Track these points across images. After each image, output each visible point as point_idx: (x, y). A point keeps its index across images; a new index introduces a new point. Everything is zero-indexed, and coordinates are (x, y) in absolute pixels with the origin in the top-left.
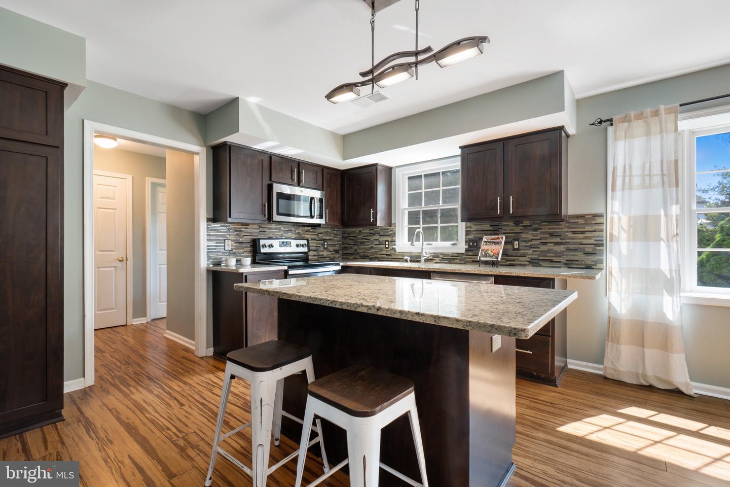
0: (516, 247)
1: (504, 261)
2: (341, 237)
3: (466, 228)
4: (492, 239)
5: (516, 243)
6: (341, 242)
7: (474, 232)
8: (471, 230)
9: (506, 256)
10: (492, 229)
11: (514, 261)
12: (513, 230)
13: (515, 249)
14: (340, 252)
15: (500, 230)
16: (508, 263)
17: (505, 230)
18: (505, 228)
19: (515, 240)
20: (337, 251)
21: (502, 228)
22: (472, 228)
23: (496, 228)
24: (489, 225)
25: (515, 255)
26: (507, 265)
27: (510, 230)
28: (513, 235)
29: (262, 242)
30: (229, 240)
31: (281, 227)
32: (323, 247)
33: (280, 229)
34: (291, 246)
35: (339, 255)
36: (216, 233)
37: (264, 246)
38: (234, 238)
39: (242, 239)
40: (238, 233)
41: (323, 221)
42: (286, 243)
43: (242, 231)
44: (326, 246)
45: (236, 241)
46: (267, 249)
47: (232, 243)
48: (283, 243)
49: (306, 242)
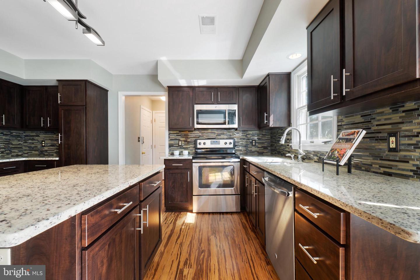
0: (393, 146)
1: (378, 166)
2: (270, 136)
3: (338, 122)
4: (348, 135)
5: (392, 139)
6: (270, 141)
7: (345, 127)
8: (343, 123)
9: (381, 159)
10: (363, 121)
11: (391, 168)
12: (390, 119)
13: (391, 150)
14: (269, 148)
15: (372, 120)
16: (382, 170)
17: (379, 120)
18: (378, 118)
19: (391, 134)
20: (265, 148)
21: (374, 118)
22: (343, 121)
23: (368, 118)
24: (360, 116)
25: (391, 158)
26: (381, 173)
27: (386, 119)
28: (390, 127)
29: (198, 141)
30: (181, 141)
31: (215, 131)
32: (251, 144)
33: (214, 133)
34: (219, 144)
35: (268, 151)
36: (174, 137)
37: (200, 144)
38: (184, 139)
39: (189, 140)
40: (186, 136)
41: (236, 126)
42: (217, 141)
43: (188, 135)
44: (254, 144)
45: (185, 141)
46: (202, 146)
47: (183, 142)
48: (214, 142)
49: (232, 141)
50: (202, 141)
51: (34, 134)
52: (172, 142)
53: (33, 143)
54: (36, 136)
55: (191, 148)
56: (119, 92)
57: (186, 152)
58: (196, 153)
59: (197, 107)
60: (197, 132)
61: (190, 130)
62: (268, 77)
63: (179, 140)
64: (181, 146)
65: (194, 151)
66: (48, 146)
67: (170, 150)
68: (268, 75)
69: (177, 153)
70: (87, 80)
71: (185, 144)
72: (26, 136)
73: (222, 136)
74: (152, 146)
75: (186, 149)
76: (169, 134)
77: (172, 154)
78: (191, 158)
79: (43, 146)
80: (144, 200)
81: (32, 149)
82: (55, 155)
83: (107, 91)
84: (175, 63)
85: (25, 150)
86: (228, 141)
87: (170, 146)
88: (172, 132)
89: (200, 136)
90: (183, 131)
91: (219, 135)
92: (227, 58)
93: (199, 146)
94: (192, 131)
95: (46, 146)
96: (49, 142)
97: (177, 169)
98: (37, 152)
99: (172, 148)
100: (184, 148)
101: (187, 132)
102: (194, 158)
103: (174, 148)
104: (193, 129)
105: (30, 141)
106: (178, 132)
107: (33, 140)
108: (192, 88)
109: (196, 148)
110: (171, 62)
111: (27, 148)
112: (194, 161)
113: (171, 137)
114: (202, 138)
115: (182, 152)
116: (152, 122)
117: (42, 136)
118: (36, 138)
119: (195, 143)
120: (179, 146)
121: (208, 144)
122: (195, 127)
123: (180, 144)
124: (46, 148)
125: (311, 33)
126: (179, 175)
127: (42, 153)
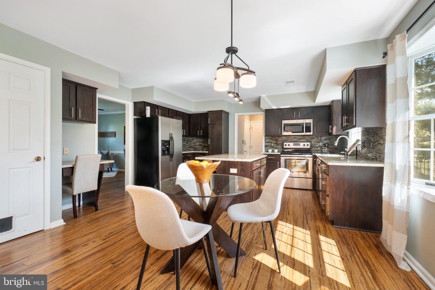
29: (285, 143)
30: (273, 143)
31: (297, 137)
32: (324, 146)
33: (296, 138)
34: (300, 145)
35: (338, 151)
36: (268, 140)
37: (286, 145)
38: (275, 142)
39: (278, 143)
40: (276, 140)
41: (311, 133)
42: (298, 144)
43: (278, 139)
44: (327, 146)
45: (276, 143)
46: (287, 147)
47: (274, 144)
48: (296, 144)
49: (309, 143)
50: (287, 144)
51: (191, 139)
52: (267, 144)
53: (191, 144)
54: (192, 140)
55: (279, 148)
56: (235, 114)
57: (276, 151)
58: (283, 151)
59: (285, 122)
60: (284, 137)
61: (279, 136)
62: (332, 103)
63: (272, 143)
64: (273, 146)
65: (281, 150)
66: (198, 146)
67: (265, 149)
68: (332, 101)
69: (270, 151)
70: (222, 110)
71: (276, 146)
72: (188, 140)
73: (302, 140)
74: (250, 147)
75: (276, 148)
76: (265, 139)
77: (267, 151)
78: (280, 153)
79: (195, 145)
80: (255, 170)
81: (190, 147)
82: (201, 150)
83: (229, 113)
84: (270, 97)
85: (187, 148)
86: (306, 144)
87: (266, 146)
88: (267, 137)
89: (286, 140)
90: (274, 137)
91: (300, 139)
92: (304, 91)
93: (285, 147)
94: (281, 137)
95: (197, 146)
96: (198, 143)
97: (271, 160)
98: (193, 149)
99: (267, 147)
100: (275, 148)
101: (277, 138)
102: (281, 154)
103: (268, 147)
104: (281, 136)
105: (189, 143)
106: (271, 137)
107: (191, 142)
108: (280, 110)
109: (283, 148)
110: (268, 96)
111: (188, 147)
112: (281, 155)
113: (266, 140)
114: (288, 141)
115: (274, 150)
116: (250, 129)
117: (195, 140)
118: (192, 141)
119: (283, 145)
120: (272, 146)
121: (292, 145)
122: (283, 135)
123: (272, 145)
124: (197, 147)
125: (342, 91)
126: (272, 164)
127: (195, 149)
